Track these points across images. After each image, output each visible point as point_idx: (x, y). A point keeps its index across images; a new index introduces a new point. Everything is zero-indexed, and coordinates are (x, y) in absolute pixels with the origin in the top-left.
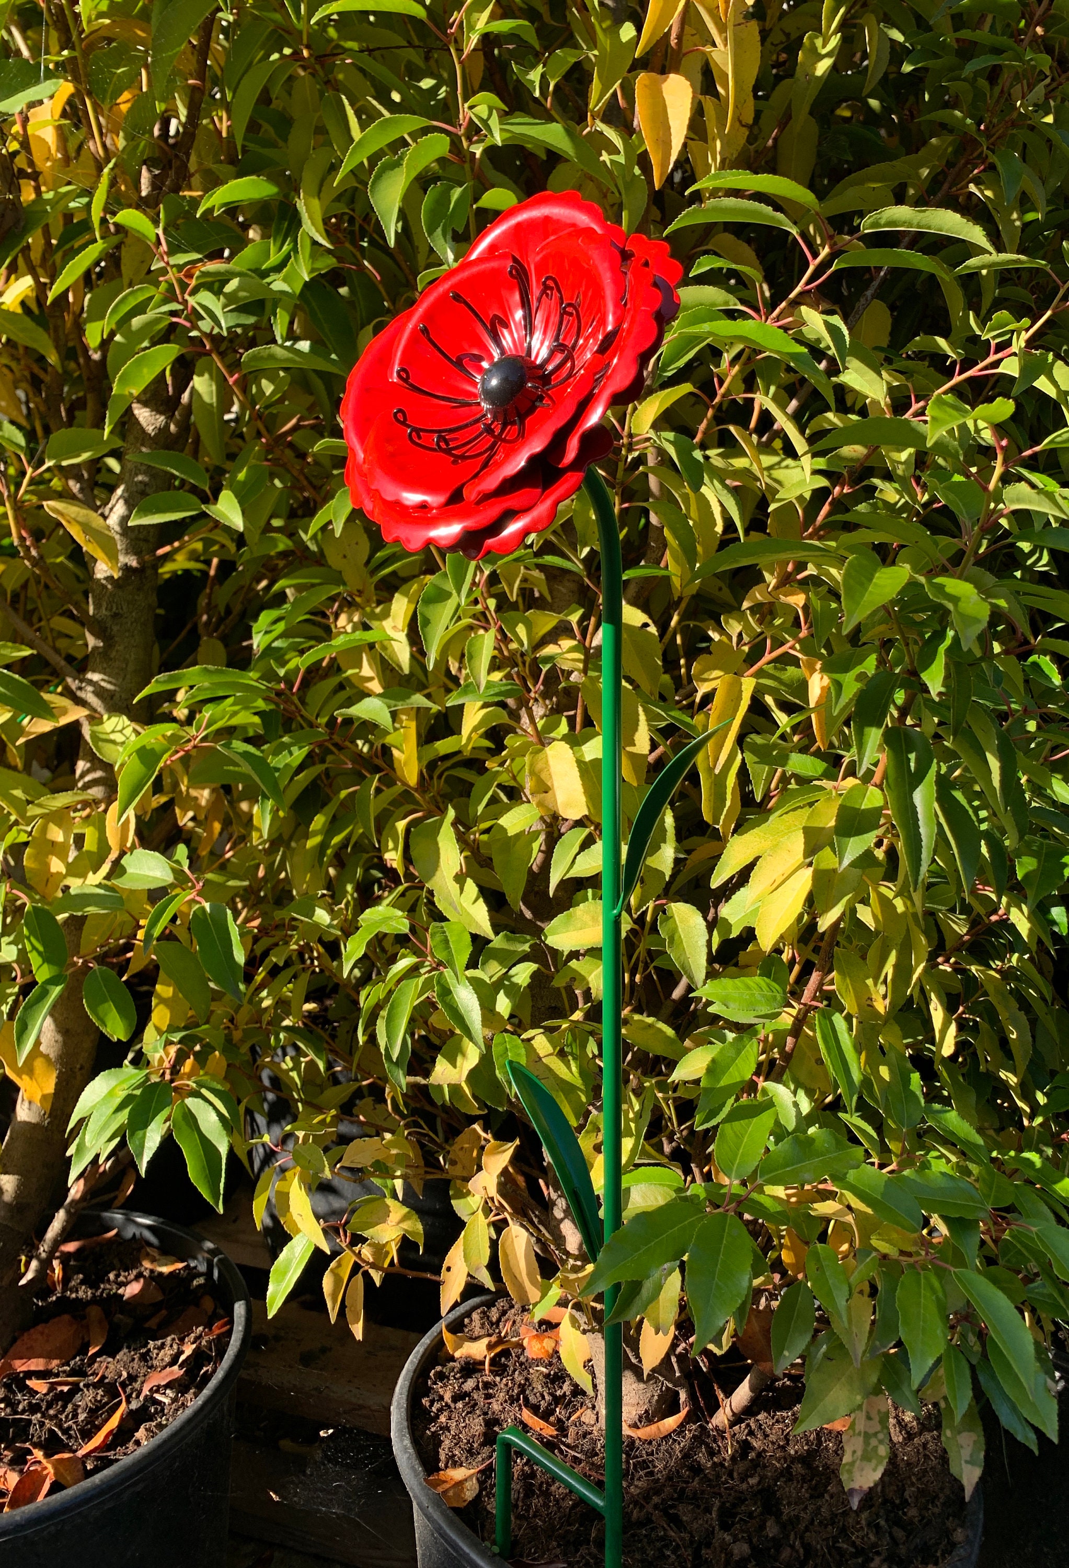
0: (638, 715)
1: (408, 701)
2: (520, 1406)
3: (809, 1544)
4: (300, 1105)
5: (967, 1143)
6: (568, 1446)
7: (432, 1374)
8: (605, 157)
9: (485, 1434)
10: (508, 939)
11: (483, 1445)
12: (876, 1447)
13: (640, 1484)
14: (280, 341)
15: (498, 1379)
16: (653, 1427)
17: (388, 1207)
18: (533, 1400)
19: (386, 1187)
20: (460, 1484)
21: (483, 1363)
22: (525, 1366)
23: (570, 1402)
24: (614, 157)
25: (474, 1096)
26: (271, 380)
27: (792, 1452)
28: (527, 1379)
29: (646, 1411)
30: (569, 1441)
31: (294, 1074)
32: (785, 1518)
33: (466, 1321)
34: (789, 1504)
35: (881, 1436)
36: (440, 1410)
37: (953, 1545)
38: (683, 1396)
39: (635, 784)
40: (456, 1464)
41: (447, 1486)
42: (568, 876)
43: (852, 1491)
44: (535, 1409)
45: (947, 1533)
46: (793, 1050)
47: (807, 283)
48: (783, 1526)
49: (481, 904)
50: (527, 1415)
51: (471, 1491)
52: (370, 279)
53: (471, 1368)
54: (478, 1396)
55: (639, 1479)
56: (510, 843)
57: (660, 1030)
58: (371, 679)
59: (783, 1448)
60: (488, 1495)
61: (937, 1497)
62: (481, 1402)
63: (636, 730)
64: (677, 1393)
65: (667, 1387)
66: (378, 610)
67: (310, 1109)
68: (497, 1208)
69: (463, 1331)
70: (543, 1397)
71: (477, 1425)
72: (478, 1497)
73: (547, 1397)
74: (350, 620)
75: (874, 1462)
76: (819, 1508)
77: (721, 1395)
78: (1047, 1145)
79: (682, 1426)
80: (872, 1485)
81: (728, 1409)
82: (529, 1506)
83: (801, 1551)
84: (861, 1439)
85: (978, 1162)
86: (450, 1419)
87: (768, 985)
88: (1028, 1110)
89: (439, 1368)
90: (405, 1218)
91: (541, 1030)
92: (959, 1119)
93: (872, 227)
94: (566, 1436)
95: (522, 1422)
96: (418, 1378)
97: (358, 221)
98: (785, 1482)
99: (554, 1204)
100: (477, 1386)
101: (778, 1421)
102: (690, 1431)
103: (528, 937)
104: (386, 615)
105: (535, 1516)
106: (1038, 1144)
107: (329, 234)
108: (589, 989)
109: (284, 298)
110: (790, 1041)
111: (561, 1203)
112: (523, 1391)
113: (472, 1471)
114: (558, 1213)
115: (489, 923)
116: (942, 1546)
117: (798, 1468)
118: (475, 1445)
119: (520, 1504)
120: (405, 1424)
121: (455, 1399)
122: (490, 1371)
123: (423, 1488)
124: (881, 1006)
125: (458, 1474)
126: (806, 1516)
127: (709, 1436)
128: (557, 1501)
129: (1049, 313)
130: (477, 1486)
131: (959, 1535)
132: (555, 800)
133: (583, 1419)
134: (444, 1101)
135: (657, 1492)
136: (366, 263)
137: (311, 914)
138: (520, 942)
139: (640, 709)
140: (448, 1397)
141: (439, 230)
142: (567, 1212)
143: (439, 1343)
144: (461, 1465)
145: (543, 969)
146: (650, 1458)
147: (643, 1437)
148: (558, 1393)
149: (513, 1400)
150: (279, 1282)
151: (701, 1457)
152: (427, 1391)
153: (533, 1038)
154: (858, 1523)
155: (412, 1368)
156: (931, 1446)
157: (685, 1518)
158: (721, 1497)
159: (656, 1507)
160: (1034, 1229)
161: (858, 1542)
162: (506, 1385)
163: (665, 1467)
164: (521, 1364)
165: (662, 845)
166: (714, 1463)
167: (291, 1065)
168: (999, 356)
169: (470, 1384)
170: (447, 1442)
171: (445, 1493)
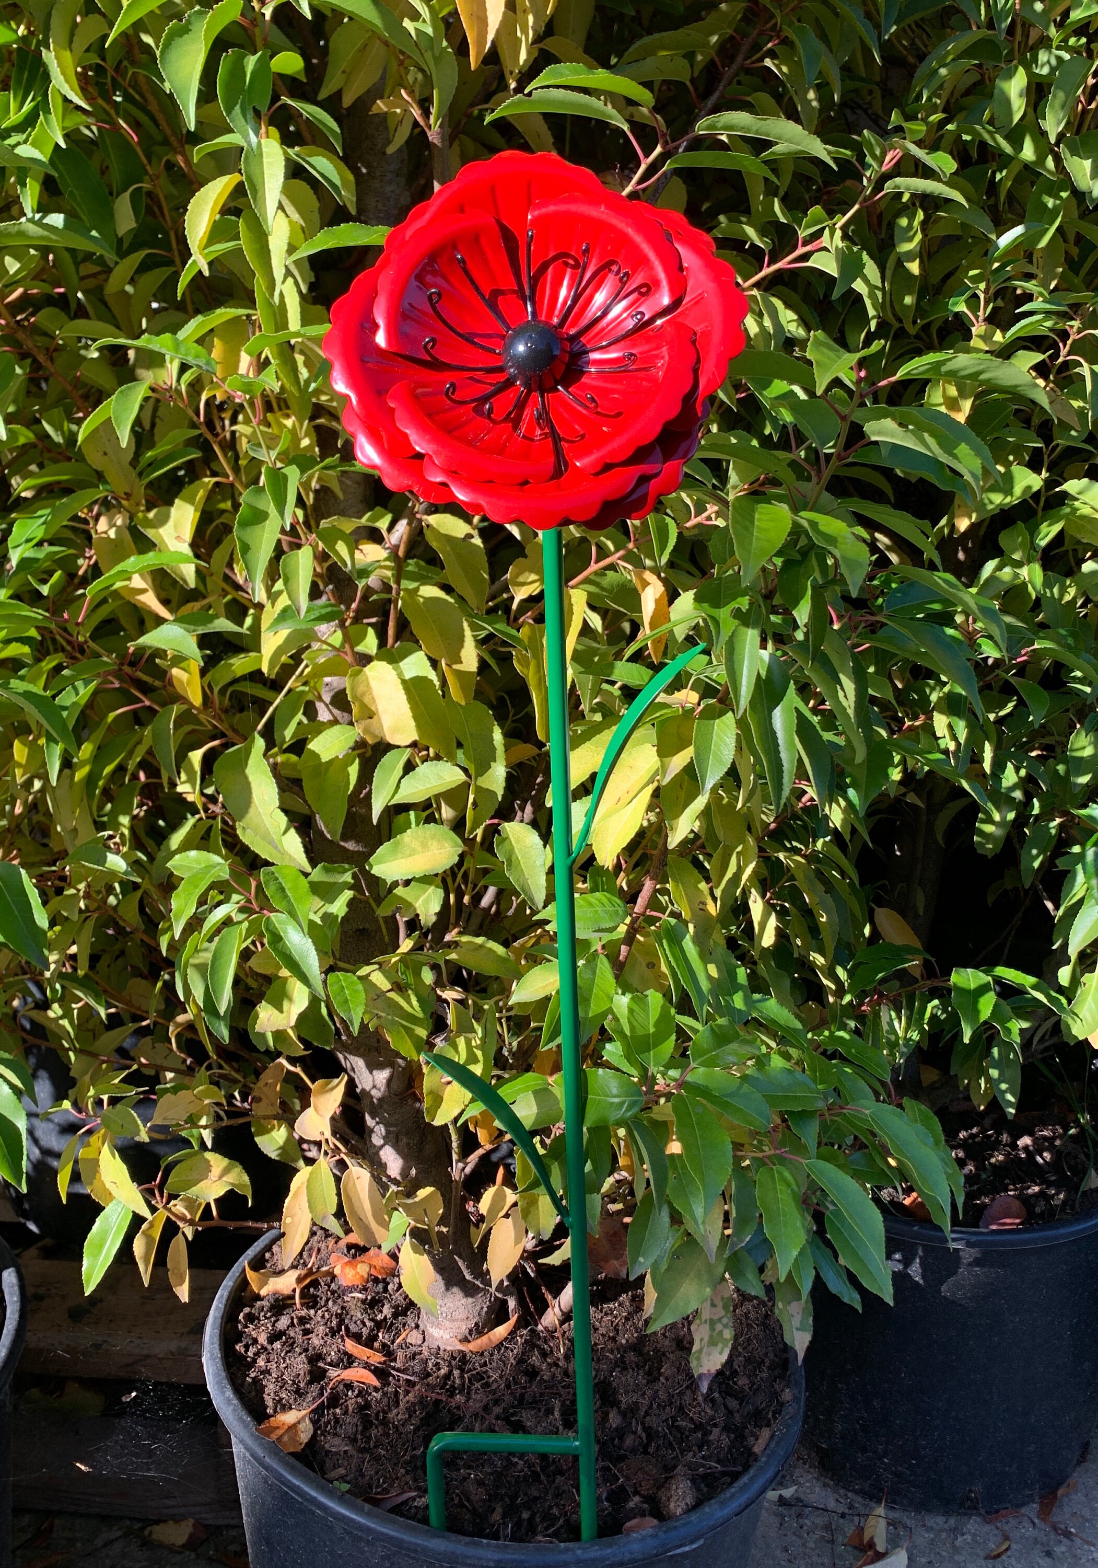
0: (463, 630)
1: (210, 626)
2: (342, 1337)
3: (650, 1428)
4: (71, 1054)
5: (787, 1029)
6: (398, 1370)
7: (241, 1317)
8: (407, 23)
9: (310, 1372)
10: (327, 870)
11: (310, 1383)
12: (721, 1332)
13: (478, 1397)
14: (30, 215)
15: (312, 1312)
16: (484, 1339)
17: (208, 1161)
18: (353, 1328)
19: (192, 1136)
20: (293, 1427)
21: (292, 1297)
22: (338, 1295)
23: (392, 1324)
24: (419, 25)
25: (300, 1039)
26: (17, 258)
27: (624, 1341)
28: (343, 1308)
29: (476, 1324)
30: (398, 1365)
31: (65, 1023)
32: (623, 1406)
33: (267, 1255)
34: (627, 1392)
35: (725, 1321)
36: (257, 1354)
37: (781, 1404)
38: (512, 1303)
39: (463, 703)
40: (287, 1408)
41: (280, 1432)
42: (393, 802)
43: (700, 1376)
44: (357, 1338)
45: (775, 1395)
46: (626, 958)
47: (640, 182)
48: (623, 1414)
49: (293, 834)
50: (350, 1346)
51: (305, 1433)
52: (126, 140)
53: (281, 1305)
54: (296, 1333)
55: (476, 1393)
56: (322, 769)
57: (490, 950)
58: (143, 591)
59: (613, 1339)
60: (322, 1434)
61: (763, 1361)
62: (300, 1338)
63: (462, 646)
64: (506, 1302)
65: (496, 1297)
66: (151, 515)
67: (85, 1058)
68: (333, 1151)
69: (265, 1267)
70: (364, 1325)
71: (300, 1364)
72: (314, 1437)
73: (368, 1324)
74: (111, 525)
75: (720, 1346)
76: (657, 1392)
77: (549, 1297)
78: (849, 1018)
79: (513, 1333)
80: (719, 1367)
81: (557, 1309)
82: (370, 1438)
83: (644, 1435)
84: (707, 1326)
85: (799, 1047)
86: (268, 1361)
87: (609, 900)
88: (833, 987)
89: (247, 1310)
90: (226, 1171)
91: (376, 966)
92: (778, 1006)
93: (707, 128)
94: (395, 1360)
95: (346, 1353)
96: (227, 1323)
97: (110, 73)
98: (621, 1372)
99: (372, 1131)
100: (292, 1323)
101: (606, 1314)
102: (521, 1336)
103: (347, 866)
104: (163, 520)
105: (376, 1447)
106: (841, 1017)
107: (84, 91)
108: (418, 915)
109: (34, 166)
110: (624, 949)
111: (380, 1130)
112: (341, 1322)
113: (304, 1412)
114: (377, 1140)
115: (304, 856)
116: (772, 1408)
117: (631, 1357)
118: (302, 1385)
119: (359, 1437)
120: (224, 1374)
121: (272, 1339)
122: (302, 1305)
123: (256, 1438)
124: (713, 909)
125: (290, 1417)
126: (645, 1402)
127: (539, 1338)
128: (396, 1427)
129: (856, 207)
130: (311, 1426)
131: (787, 1395)
132: (381, 726)
133: (409, 1340)
134: (268, 1046)
135: (497, 1402)
136: (121, 122)
137: (102, 861)
138: (339, 873)
139: (465, 625)
140: (262, 1339)
141: (238, 108)
142: (387, 1139)
143: (244, 1283)
144: (291, 1408)
145: (358, 896)
146: (484, 1369)
147: (475, 1350)
148: (379, 1317)
149: (333, 1332)
150: (96, 1255)
151: (535, 1359)
152: (239, 1336)
153: (369, 975)
154: (695, 1400)
155: (219, 1315)
156: (752, 1315)
157: (529, 1424)
158: (561, 1396)
159: (497, 1418)
160: (867, 1112)
161: (696, 1417)
162: (323, 1317)
163: (501, 1377)
164: (333, 1292)
165: (492, 764)
166: (549, 1364)
167: (60, 1012)
168: (808, 248)
169: (283, 1322)
170: (271, 1386)
171: (279, 1439)
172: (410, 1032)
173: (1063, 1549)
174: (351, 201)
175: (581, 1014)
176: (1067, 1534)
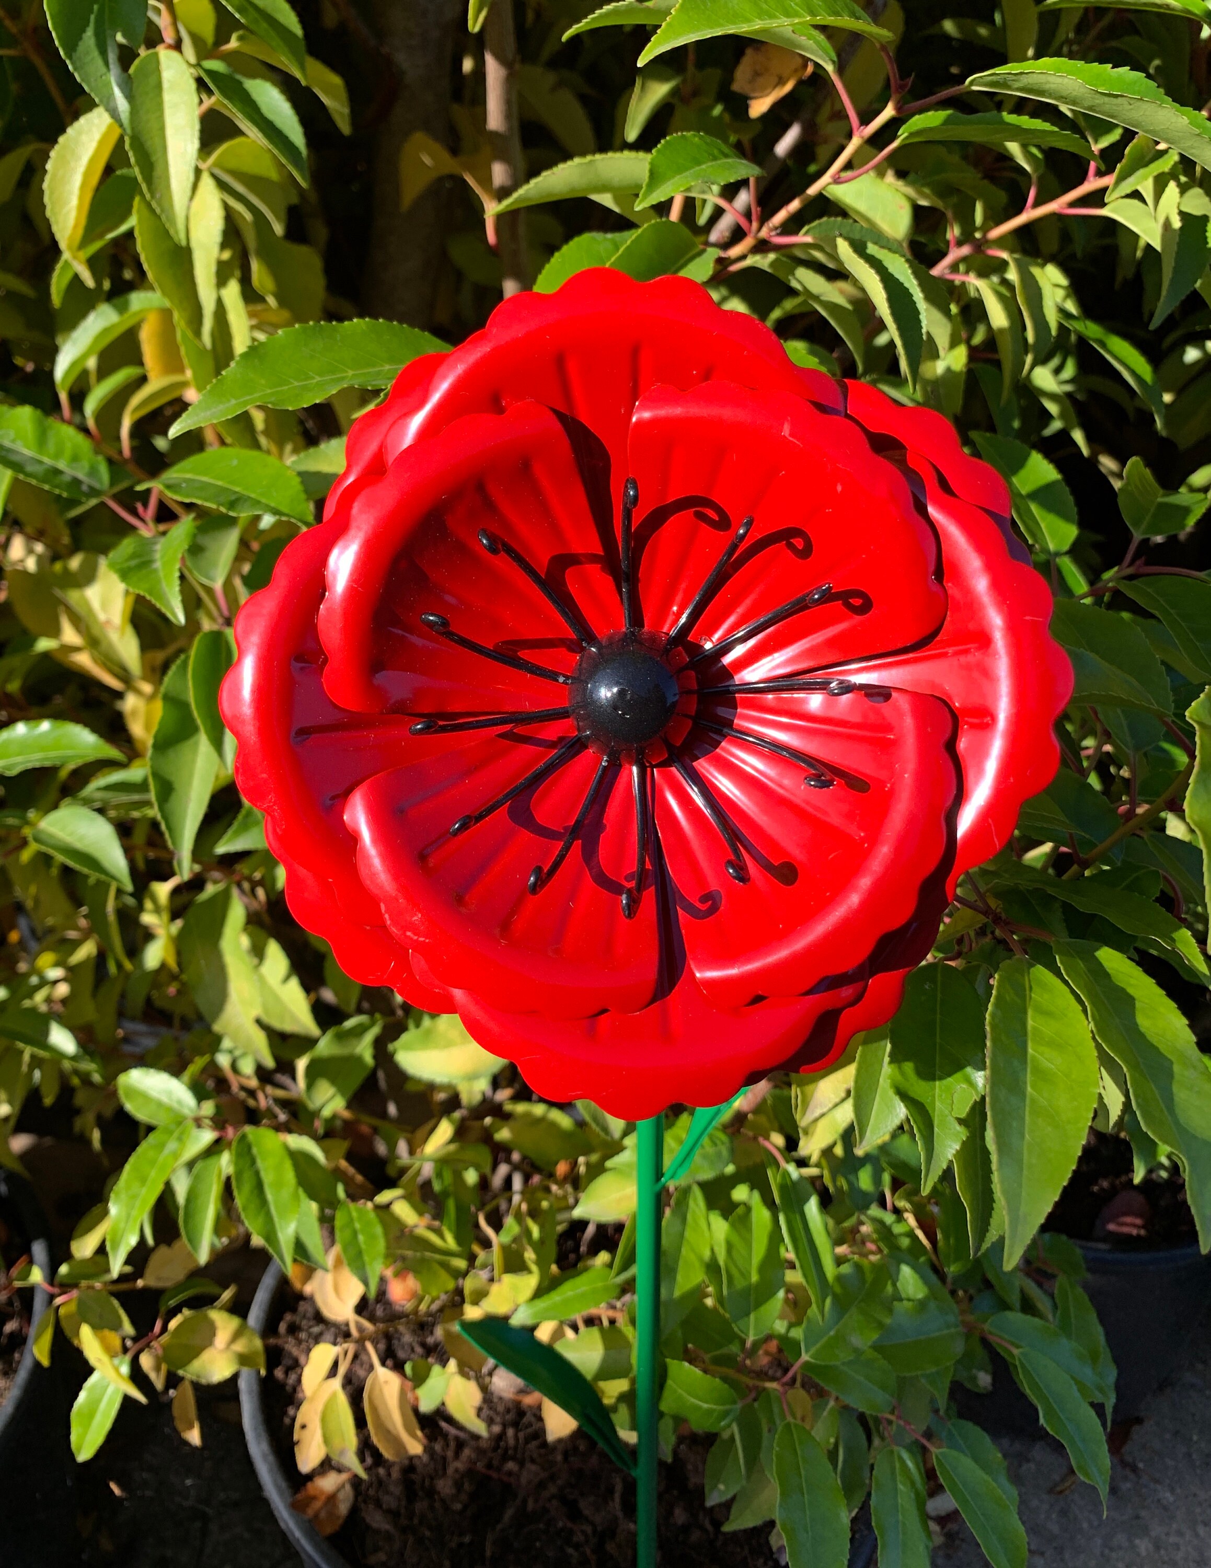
17: (211, 1322)
20: (332, 1498)
41: (318, 1504)
51: (345, 1505)
60: (364, 1505)
72: (355, 1509)
82: (414, 1514)
105: (420, 1525)
119: (403, 1511)
130: (351, 1496)
171: (316, 1516)
172: (446, 1266)
173: (1128, 1485)
174: (341, 114)
175: (663, 1292)
176: (1134, 1469)
